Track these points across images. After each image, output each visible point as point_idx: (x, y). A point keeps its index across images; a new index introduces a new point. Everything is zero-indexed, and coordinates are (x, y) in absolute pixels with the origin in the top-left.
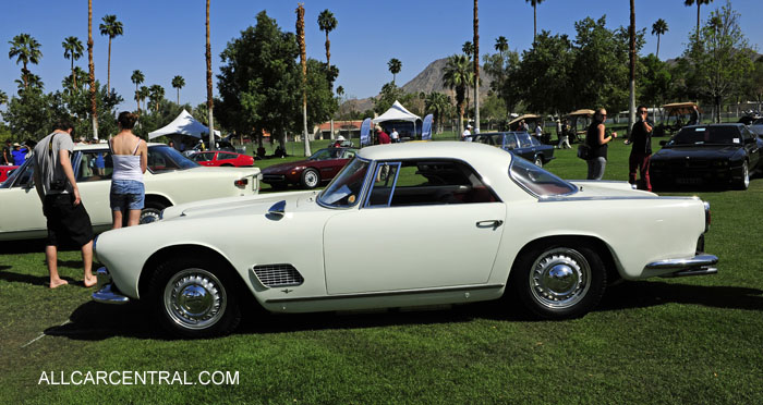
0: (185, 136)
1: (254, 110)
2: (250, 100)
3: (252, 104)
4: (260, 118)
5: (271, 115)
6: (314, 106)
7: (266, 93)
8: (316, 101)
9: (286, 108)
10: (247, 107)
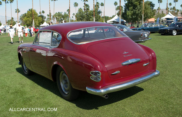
0: (116, 22)
1: (130, 15)
2: (129, 13)
3: (129, 14)
4: (131, 17)
5: (133, 17)
6: (146, 14)
7: (133, 11)
8: (147, 13)
9: (137, 15)
10: (128, 15)
